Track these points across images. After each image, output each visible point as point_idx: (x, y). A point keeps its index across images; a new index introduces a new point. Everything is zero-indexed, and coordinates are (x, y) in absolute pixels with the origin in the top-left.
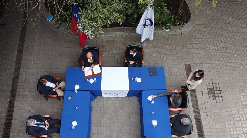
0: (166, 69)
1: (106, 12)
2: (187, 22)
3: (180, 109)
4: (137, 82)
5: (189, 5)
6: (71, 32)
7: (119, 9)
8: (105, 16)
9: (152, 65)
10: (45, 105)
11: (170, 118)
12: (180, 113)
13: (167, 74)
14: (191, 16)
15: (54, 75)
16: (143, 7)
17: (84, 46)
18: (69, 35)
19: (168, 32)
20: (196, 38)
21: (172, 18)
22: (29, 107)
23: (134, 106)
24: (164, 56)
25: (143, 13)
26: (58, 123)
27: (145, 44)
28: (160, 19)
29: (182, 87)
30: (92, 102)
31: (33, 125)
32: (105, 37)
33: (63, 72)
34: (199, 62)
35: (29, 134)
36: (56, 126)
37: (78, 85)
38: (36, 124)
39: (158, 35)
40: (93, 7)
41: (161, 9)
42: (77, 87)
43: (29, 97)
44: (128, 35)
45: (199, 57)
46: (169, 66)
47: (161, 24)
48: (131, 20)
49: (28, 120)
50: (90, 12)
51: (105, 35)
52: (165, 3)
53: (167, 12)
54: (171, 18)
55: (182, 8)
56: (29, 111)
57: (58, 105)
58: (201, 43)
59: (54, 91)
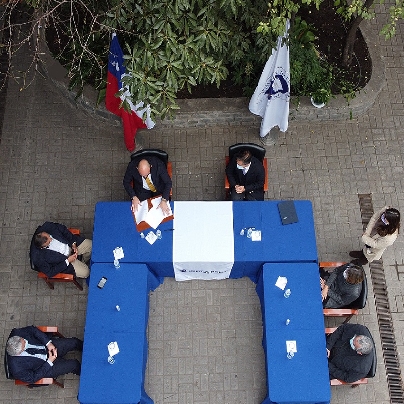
0: (317, 208)
1: (186, 53)
2: (363, 85)
3: (349, 311)
4: (253, 240)
5: (367, 41)
6: (105, 111)
7: (214, 47)
8: (183, 64)
9: (285, 197)
10: (47, 300)
11: (326, 335)
12: (348, 322)
13: (318, 221)
14: (373, 68)
15: (68, 222)
16: (267, 43)
17: (133, 147)
18: (101, 119)
19: (320, 111)
20: (383, 128)
21: (331, 74)
22: (11, 305)
23: (246, 303)
24: (312, 174)
25: (267, 59)
26: (75, 349)
27: (269, 143)
28: (304, 78)
29: (353, 254)
30: (151, 293)
31: (21, 352)
32: (182, 123)
33: (88, 216)
34: (390, 190)
35: (12, 377)
36: (72, 355)
37: (121, 248)
38: (28, 351)
39: (300, 118)
40: (155, 41)
41: (306, 52)
42: (119, 254)
43: (12, 279)
44: (231, 117)
45: (391, 176)
46: (324, 200)
47: (306, 89)
48: (238, 79)
49: (11, 340)
50: (149, 53)
51: (180, 118)
52: (315, 34)
53: (318, 59)
54: (329, 75)
55: (353, 48)
56: (12, 318)
57: (76, 302)
58: (395, 140)
59: (68, 264)
